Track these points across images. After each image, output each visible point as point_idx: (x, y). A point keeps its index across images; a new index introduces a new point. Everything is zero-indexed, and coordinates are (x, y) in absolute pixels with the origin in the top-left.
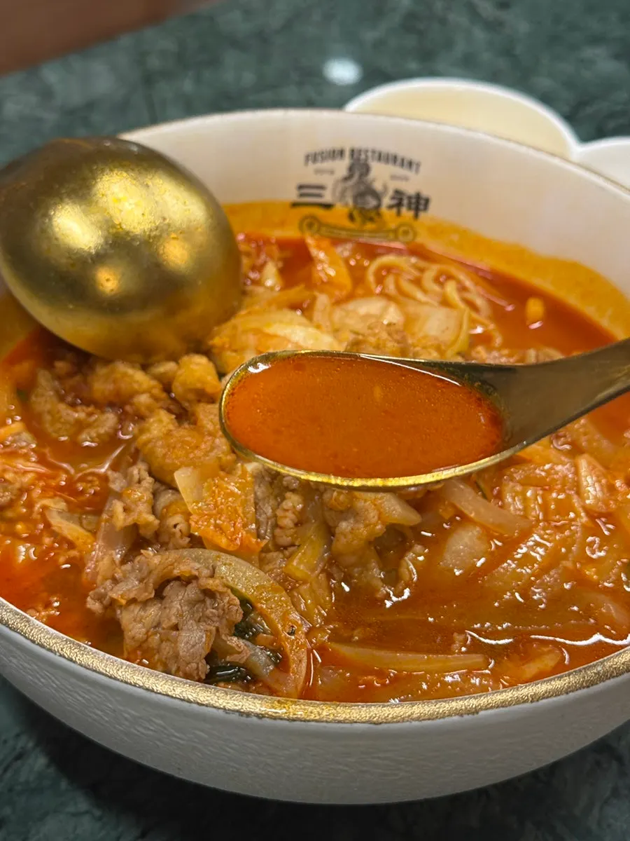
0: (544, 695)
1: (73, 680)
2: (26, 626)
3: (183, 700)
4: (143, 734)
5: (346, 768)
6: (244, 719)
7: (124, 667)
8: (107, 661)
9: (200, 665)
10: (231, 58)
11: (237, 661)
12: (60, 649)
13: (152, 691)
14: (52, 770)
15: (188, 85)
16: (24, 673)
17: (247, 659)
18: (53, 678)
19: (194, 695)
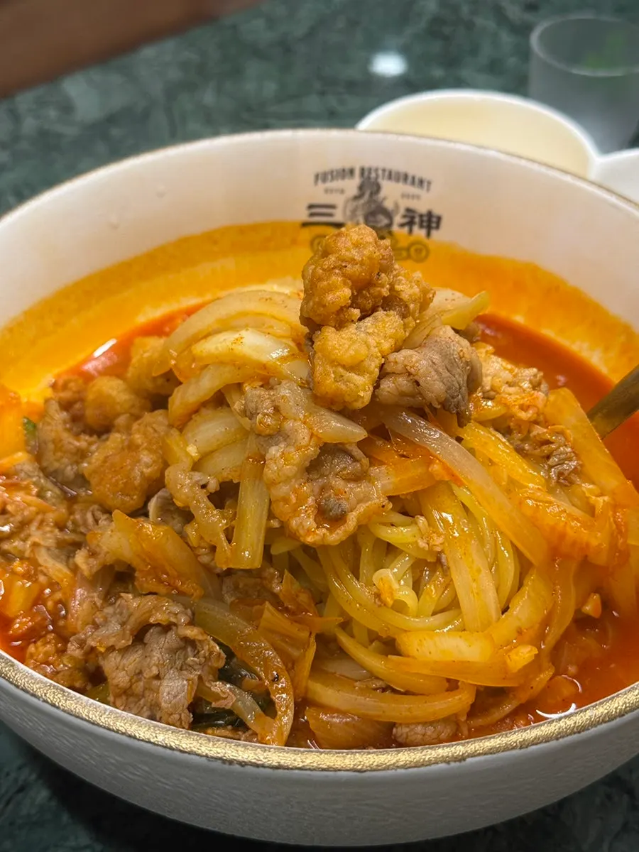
0: (533, 741)
1: (59, 726)
2: (10, 670)
3: (166, 747)
4: (131, 779)
5: (335, 815)
6: (226, 766)
7: (107, 713)
8: (90, 707)
9: (183, 715)
10: (253, 68)
11: (223, 707)
12: (43, 695)
13: (135, 738)
14: (53, 803)
15: (209, 97)
16: (13, 716)
17: (233, 704)
18: (40, 723)
19: (177, 742)
